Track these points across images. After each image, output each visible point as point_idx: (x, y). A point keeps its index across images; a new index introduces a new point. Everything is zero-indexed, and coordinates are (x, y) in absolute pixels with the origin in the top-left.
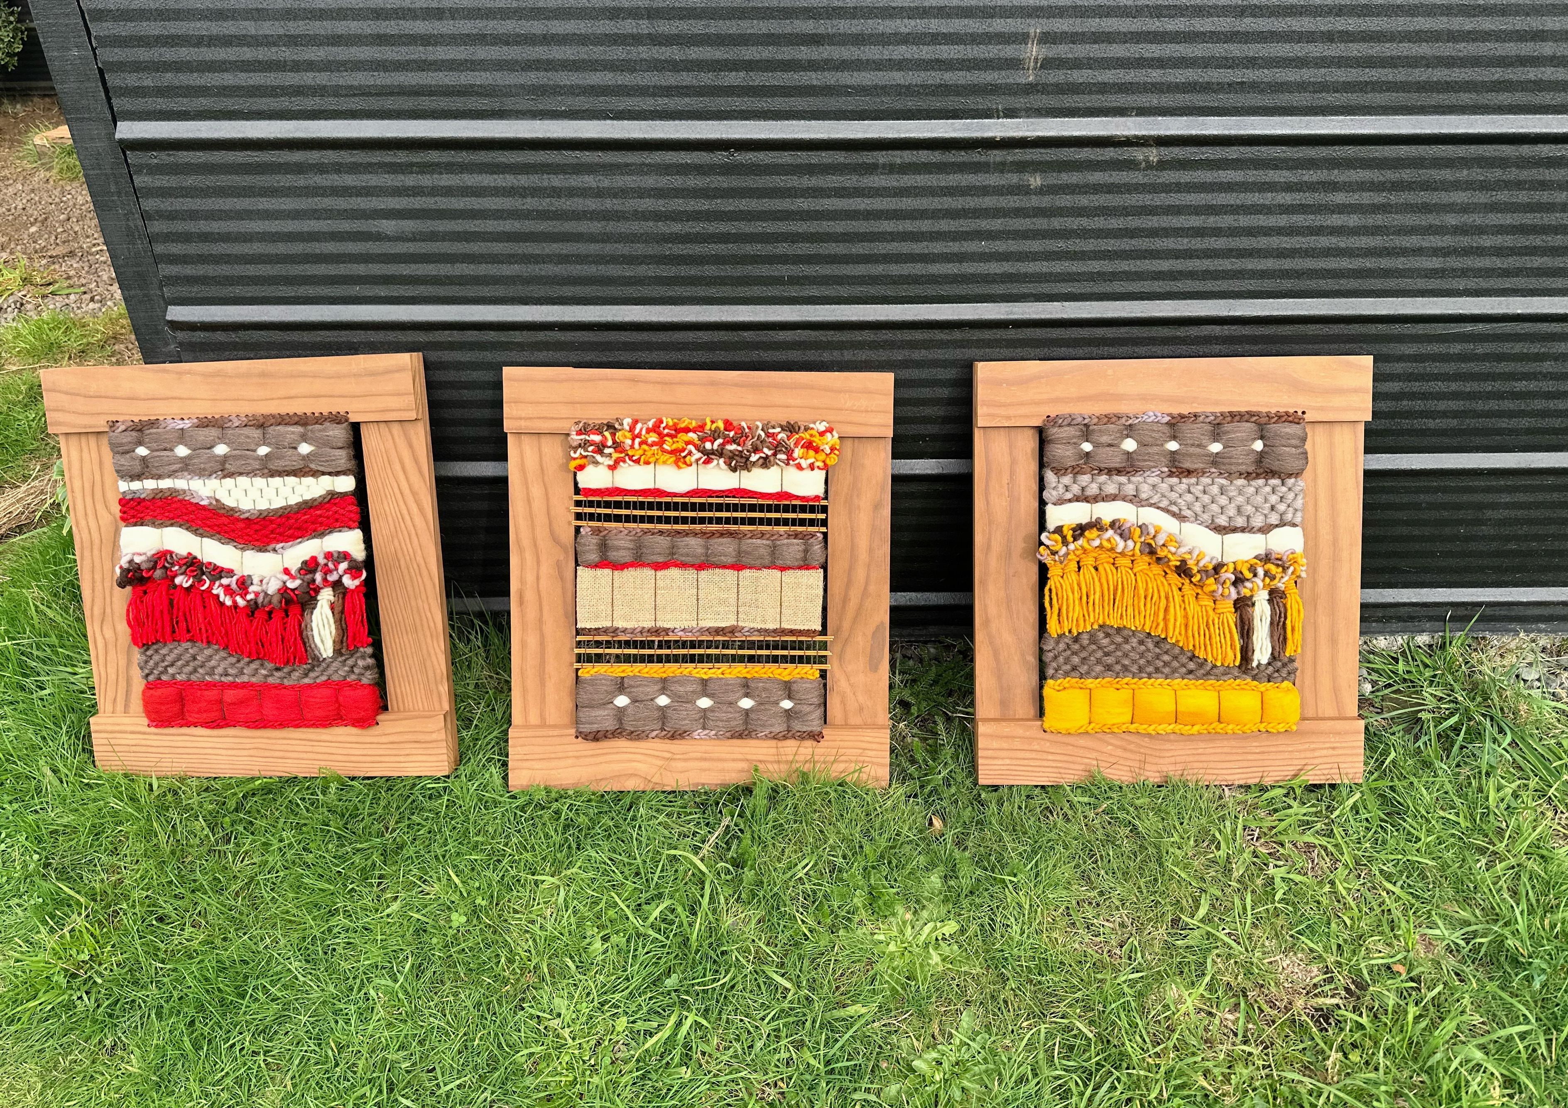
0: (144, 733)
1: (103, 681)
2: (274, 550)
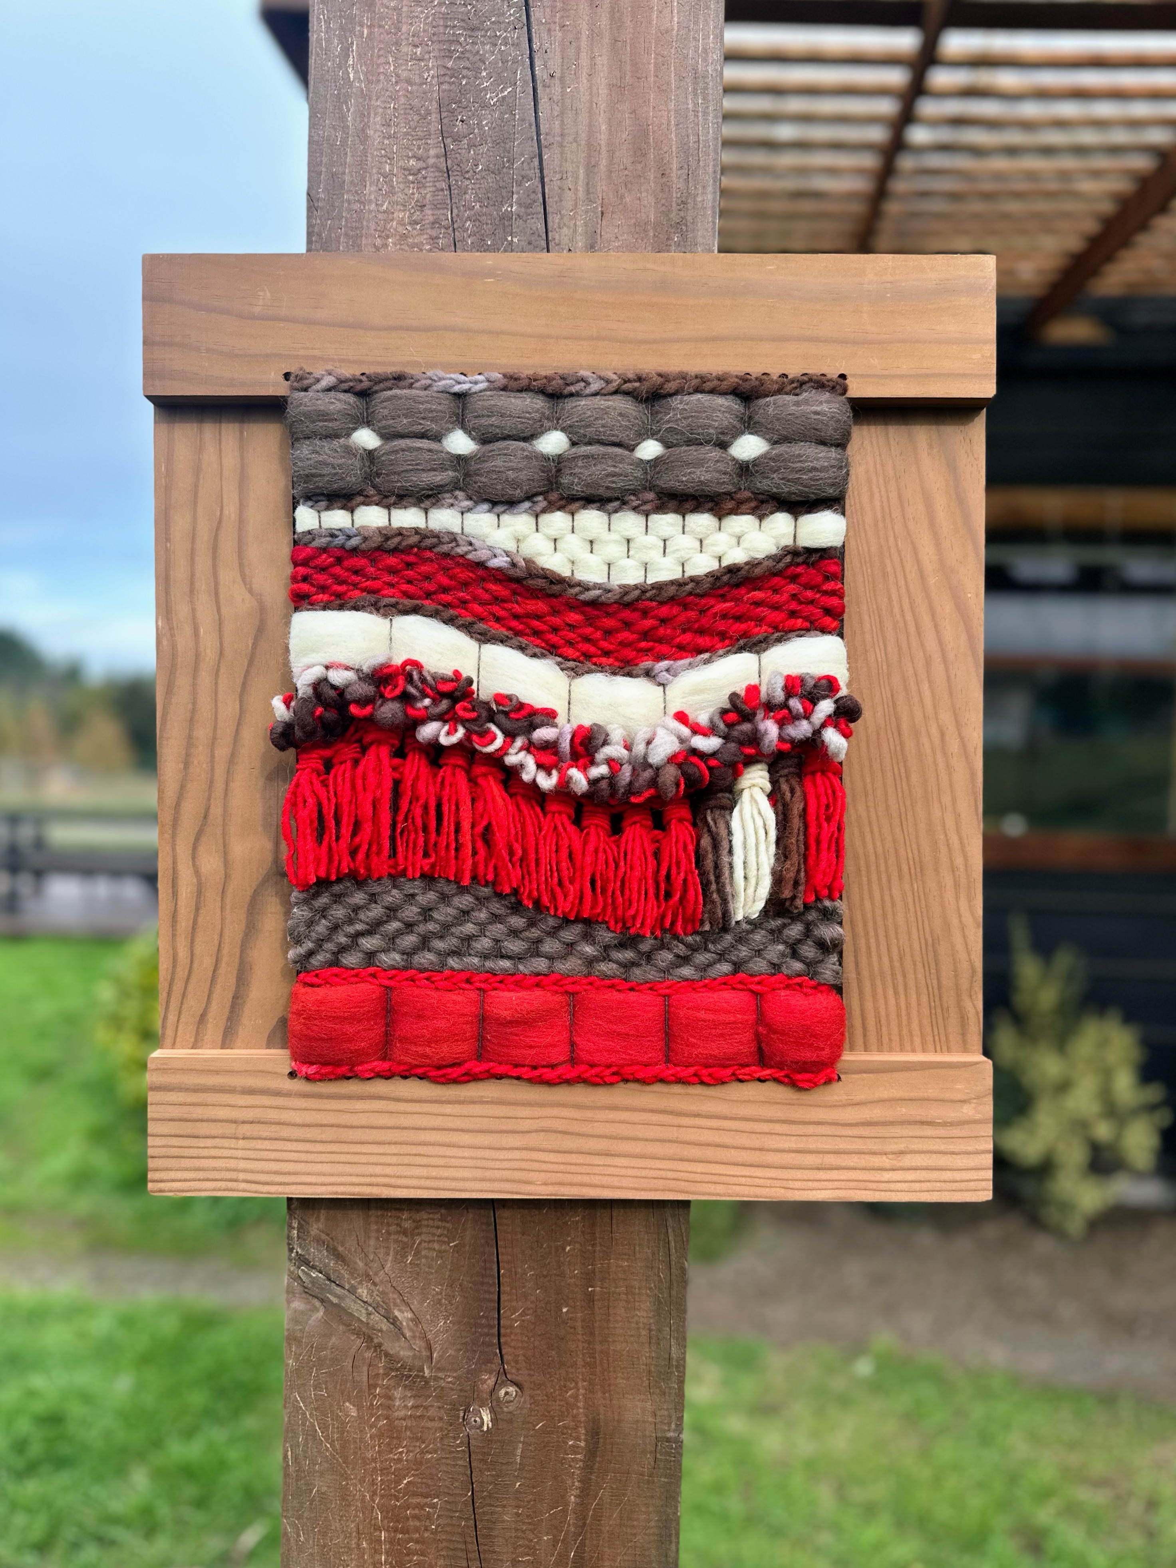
0: (277, 1093)
1: (181, 973)
2: (648, 674)
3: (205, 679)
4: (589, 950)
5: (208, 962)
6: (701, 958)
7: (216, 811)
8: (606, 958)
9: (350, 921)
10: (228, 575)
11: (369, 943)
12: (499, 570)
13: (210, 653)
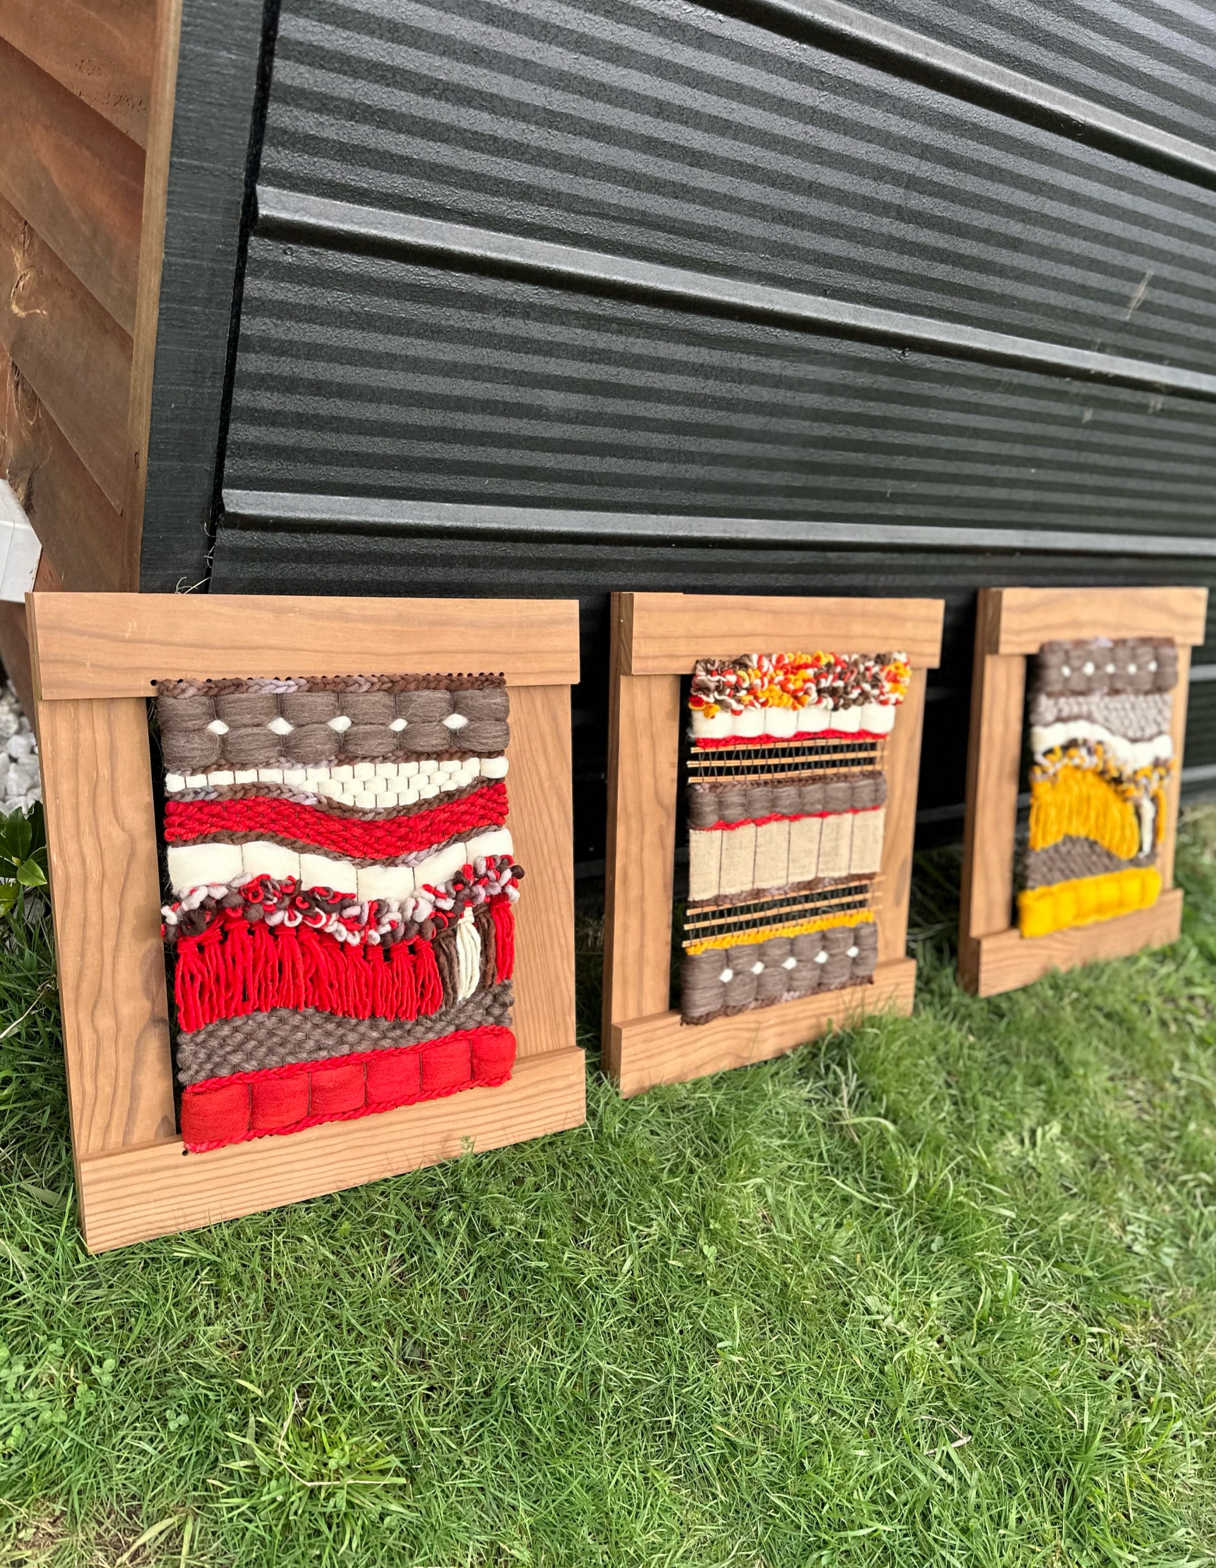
0: (176, 1167)
1: (89, 1101)
2: (404, 862)
3: (92, 895)
4: (375, 1034)
5: (108, 1090)
6: (438, 1026)
7: (107, 984)
8: (385, 1037)
9: (221, 1046)
10: (106, 820)
11: (236, 1059)
12: (311, 807)
13: (95, 876)
